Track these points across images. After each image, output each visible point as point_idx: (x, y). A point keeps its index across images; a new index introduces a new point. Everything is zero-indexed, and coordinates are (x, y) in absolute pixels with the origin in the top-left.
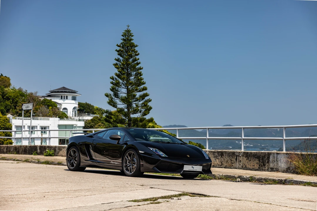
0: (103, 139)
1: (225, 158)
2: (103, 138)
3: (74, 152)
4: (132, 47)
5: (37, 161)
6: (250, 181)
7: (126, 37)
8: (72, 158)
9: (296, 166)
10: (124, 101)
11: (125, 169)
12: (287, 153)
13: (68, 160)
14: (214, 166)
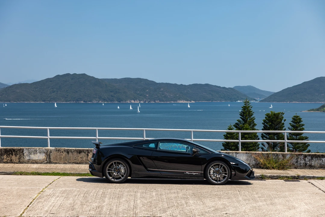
8: (113, 170)
11: (210, 178)
13: (108, 172)
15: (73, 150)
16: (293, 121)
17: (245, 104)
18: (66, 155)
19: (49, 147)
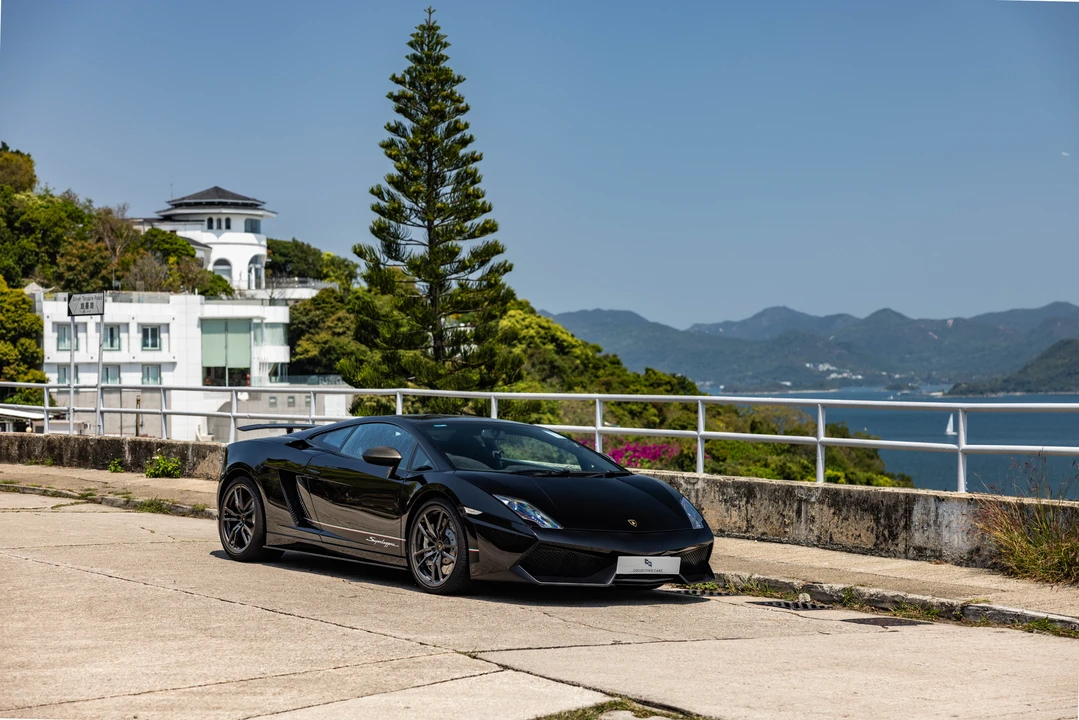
0: (343, 456)
1: (762, 505)
2: (343, 451)
3: (245, 497)
4: (443, 83)
5: (121, 499)
6: (845, 605)
7: (422, 49)
8: (236, 515)
9: (1001, 546)
10: (419, 270)
11: (416, 566)
12: (972, 499)
13: (225, 522)
14: (724, 532)
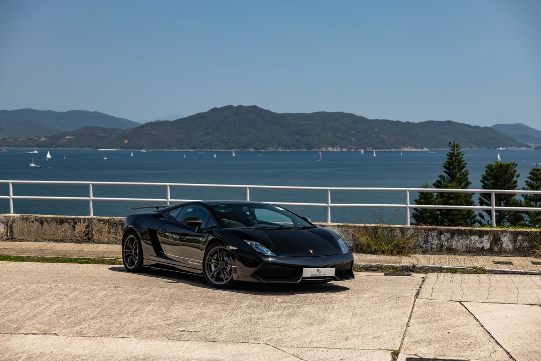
12: (339, 226)
15: (50, 219)
16: (530, 177)
17: (452, 150)
18: (38, 226)
19: (12, 214)
